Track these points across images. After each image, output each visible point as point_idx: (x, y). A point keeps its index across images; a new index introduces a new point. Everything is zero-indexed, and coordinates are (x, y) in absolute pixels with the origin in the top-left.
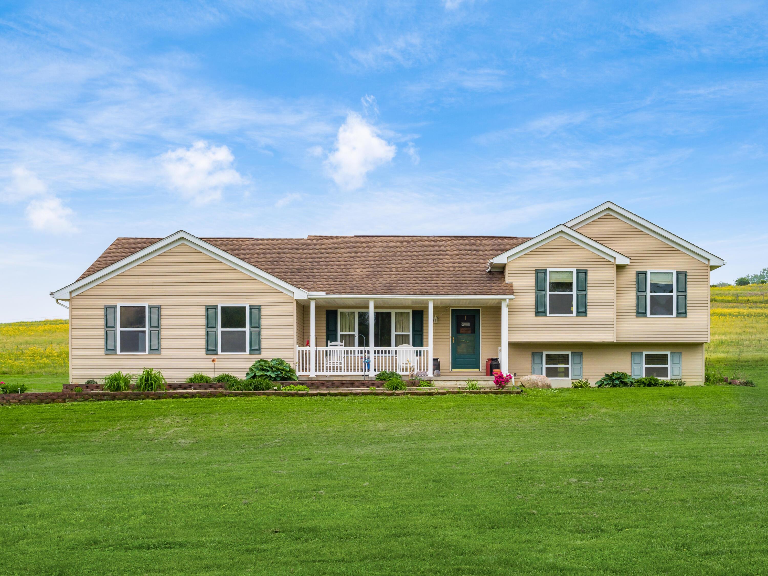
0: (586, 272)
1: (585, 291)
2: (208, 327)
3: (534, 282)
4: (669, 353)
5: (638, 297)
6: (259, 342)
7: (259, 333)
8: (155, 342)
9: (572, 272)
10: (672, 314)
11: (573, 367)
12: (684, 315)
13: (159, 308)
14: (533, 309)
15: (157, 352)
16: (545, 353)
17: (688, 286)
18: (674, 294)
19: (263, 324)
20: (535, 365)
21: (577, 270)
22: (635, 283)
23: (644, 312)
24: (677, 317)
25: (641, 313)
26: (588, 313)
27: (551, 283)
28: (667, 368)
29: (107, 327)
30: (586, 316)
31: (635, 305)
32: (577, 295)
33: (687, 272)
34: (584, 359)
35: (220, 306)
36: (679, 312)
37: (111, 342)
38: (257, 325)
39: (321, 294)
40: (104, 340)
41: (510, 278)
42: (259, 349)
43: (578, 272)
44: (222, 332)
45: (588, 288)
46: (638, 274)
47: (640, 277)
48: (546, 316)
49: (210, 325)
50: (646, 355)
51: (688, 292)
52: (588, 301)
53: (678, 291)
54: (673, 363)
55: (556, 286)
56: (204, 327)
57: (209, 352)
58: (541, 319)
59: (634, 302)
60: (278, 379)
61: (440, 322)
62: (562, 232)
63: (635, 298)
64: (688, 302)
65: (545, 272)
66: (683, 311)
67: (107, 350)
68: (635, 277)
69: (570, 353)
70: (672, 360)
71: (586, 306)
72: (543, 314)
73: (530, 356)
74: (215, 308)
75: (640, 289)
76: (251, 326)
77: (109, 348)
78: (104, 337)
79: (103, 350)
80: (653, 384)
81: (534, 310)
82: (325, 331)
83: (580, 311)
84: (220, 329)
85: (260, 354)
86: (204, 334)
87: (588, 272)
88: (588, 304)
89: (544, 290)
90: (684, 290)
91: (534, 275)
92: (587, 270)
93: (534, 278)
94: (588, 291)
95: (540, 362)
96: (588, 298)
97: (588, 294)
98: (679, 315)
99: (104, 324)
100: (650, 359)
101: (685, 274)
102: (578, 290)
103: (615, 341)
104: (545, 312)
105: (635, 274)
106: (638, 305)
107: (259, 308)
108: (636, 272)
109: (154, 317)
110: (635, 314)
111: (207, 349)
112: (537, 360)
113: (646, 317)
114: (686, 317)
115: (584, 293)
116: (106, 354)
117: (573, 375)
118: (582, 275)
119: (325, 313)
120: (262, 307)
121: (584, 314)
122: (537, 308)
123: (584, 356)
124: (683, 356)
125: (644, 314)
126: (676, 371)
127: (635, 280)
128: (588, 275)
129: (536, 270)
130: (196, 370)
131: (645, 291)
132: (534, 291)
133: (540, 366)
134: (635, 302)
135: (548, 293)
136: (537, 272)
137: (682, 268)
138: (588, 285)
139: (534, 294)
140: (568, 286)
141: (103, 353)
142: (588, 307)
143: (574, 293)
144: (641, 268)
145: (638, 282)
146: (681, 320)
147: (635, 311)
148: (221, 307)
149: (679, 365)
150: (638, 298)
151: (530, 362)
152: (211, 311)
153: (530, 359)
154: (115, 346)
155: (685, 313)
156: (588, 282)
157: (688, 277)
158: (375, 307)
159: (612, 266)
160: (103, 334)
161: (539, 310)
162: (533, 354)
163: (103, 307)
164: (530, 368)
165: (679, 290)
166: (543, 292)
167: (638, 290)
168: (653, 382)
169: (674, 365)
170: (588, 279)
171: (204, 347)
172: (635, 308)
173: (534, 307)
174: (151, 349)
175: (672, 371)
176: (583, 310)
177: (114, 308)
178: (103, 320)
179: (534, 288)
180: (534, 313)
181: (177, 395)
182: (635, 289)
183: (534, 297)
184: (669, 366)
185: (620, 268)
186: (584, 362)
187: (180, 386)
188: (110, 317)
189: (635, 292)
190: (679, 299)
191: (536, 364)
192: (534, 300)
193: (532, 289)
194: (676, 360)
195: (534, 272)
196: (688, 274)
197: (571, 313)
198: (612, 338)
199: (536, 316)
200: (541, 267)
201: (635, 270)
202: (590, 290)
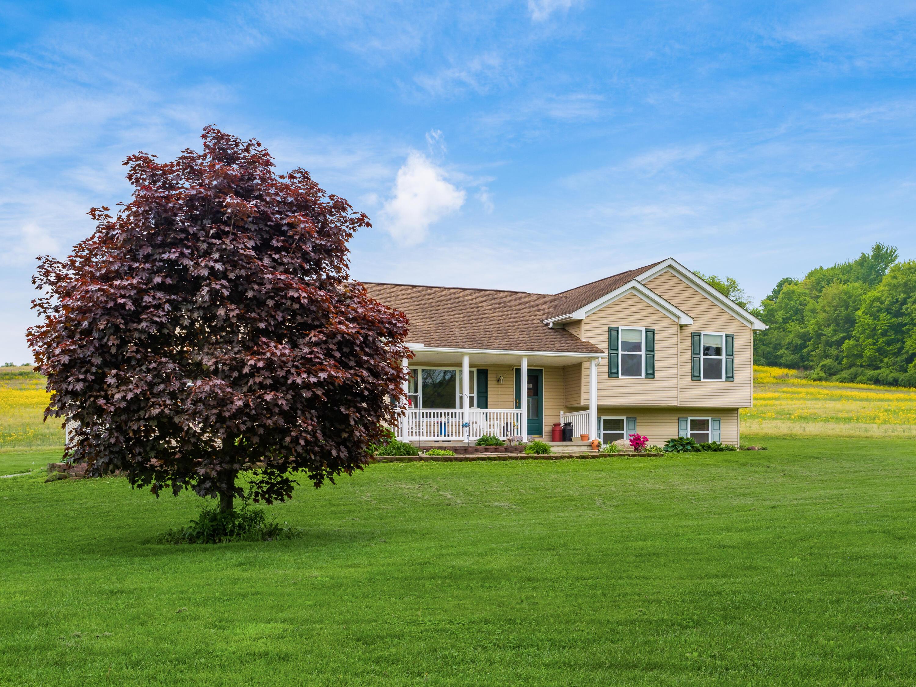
0: (653, 332)
1: (652, 351)
3: (607, 340)
4: (710, 418)
5: (693, 359)
9: (641, 331)
10: (720, 377)
11: (628, 433)
12: (731, 379)
14: (606, 369)
16: (602, 418)
17: (735, 350)
18: (723, 357)
21: (646, 329)
22: (690, 345)
23: (698, 375)
24: (725, 381)
25: (695, 377)
26: (656, 375)
27: (623, 342)
28: (708, 434)
30: (654, 378)
31: (690, 367)
32: (646, 355)
36: (728, 376)
39: (419, 347)
41: (586, 335)
43: (647, 331)
45: (655, 349)
46: (693, 335)
47: (695, 339)
48: (618, 377)
50: (691, 421)
51: (735, 356)
52: (656, 362)
53: (726, 354)
54: (713, 429)
55: (627, 345)
58: (613, 380)
61: (504, 382)
62: (633, 288)
63: (690, 361)
64: (735, 366)
65: (617, 330)
66: (731, 375)
68: (690, 338)
69: (624, 418)
70: (713, 426)
71: (653, 368)
72: (615, 375)
75: (695, 352)
81: (607, 371)
83: (648, 372)
87: (656, 332)
88: (656, 365)
89: (617, 349)
90: (731, 354)
91: (607, 333)
92: (654, 330)
93: (607, 336)
94: (656, 352)
95: (599, 428)
96: (656, 359)
97: (656, 355)
98: (727, 379)
100: (695, 425)
101: (732, 337)
102: (647, 350)
103: (679, 405)
104: (617, 373)
105: (690, 335)
106: (693, 368)
110: (690, 377)
113: (700, 380)
114: (733, 381)
115: (652, 353)
118: (650, 334)
121: (652, 376)
122: (610, 368)
123: (637, 421)
124: (722, 421)
125: (698, 378)
126: (717, 437)
127: (690, 341)
128: (656, 335)
129: (609, 327)
131: (699, 354)
132: (608, 350)
133: (599, 432)
134: (690, 364)
135: (620, 352)
136: (610, 329)
137: (730, 332)
138: (656, 345)
139: (608, 354)
140: (637, 346)
142: (656, 369)
143: (643, 353)
144: (696, 330)
145: (693, 344)
146: (728, 384)
147: (690, 374)
149: (718, 431)
150: (693, 361)
155: (733, 377)
156: (656, 342)
157: (735, 340)
159: (676, 326)
161: (612, 371)
165: (728, 354)
166: (616, 352)
167: (693, 353)
169: (714, 431)
170: (656, 339)
172: (690, 371)
173: (607, 367)
175: (713, 435)
176: (651, 372)
179: (608, 347)
180: (607, 374)
182: (690, 351)
183: (608, 357)
184: (710, 432)
185: (682, 328)
186: (638, 427)
189: (690, 354)
190: (727, 363)
192: (608, 360)
194: (716, 425)
195: (607, 330)
196: (735, 337)
197: (641, 375)
198: (676, 402)
199: (609, 377)
200: (613, 325)
201: (691, 332)
202: (657, 350)
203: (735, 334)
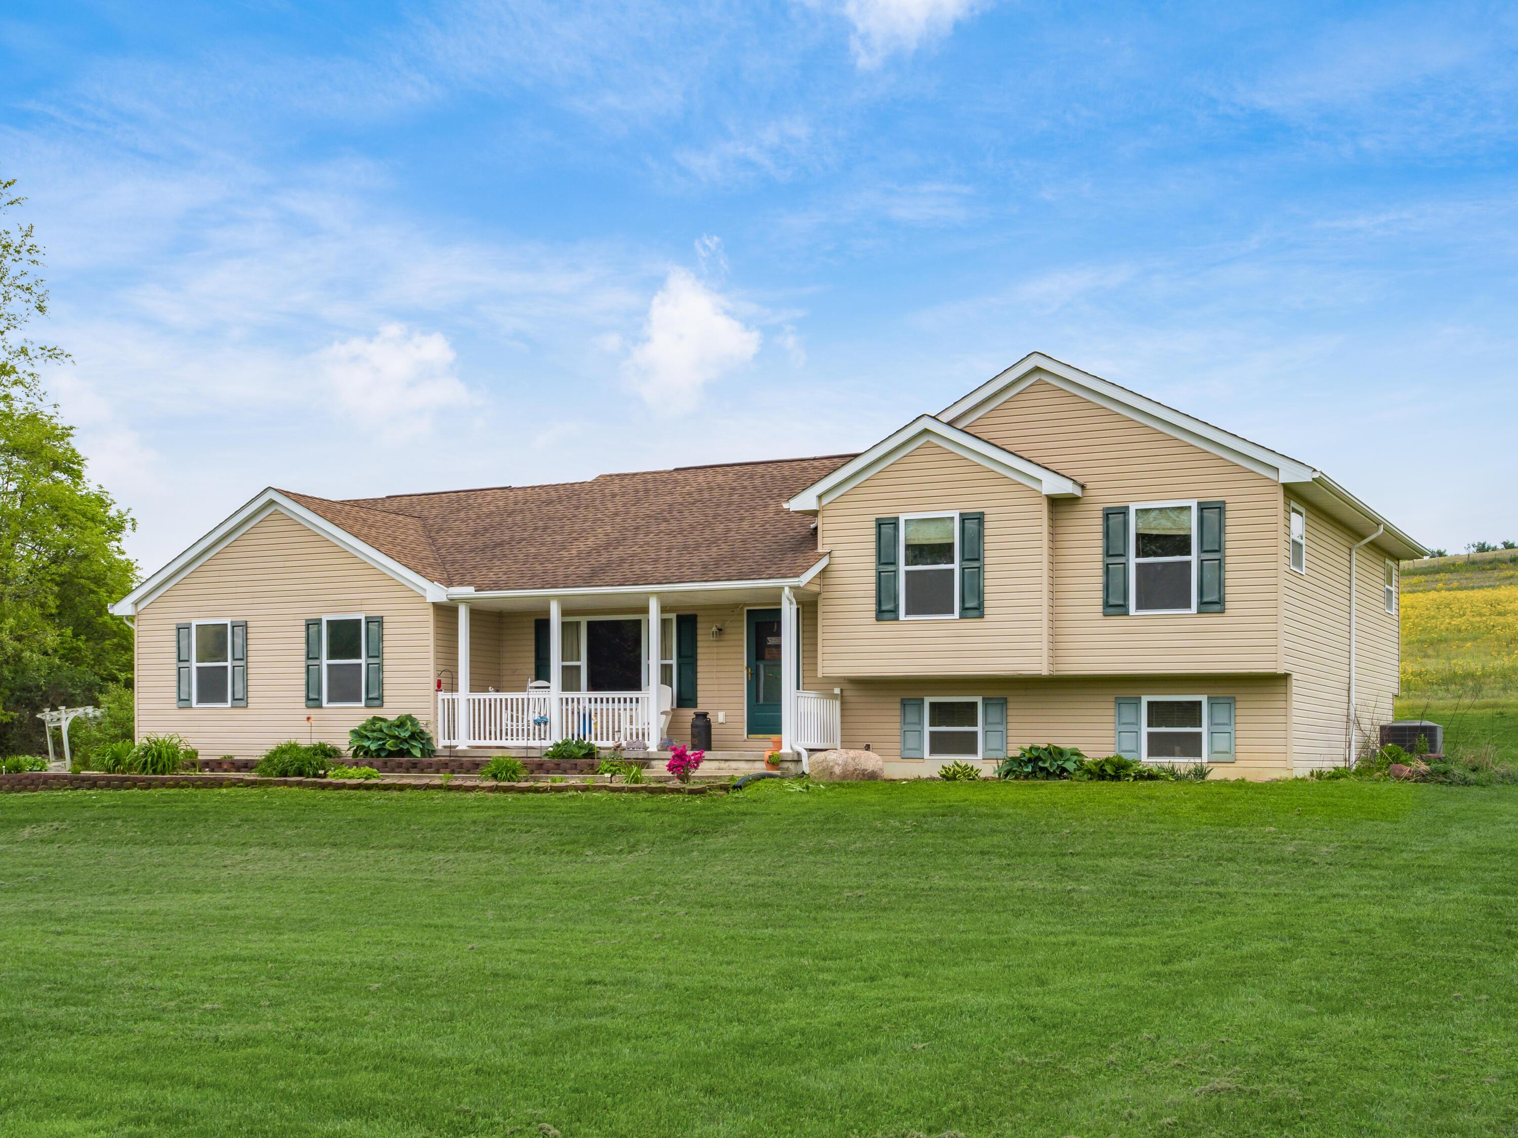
0: (980, 518)
1: (978, 560)
2: (308, 658)
3: (874, 545)
4: (1203, 699)
5: (1108, 568)
6: (381, 684)
7: (380, 668)
8: (239, 686)
9: (952, 519)
10: (1188, 606)
11: (986, 732)
12: (1217, 607)
13: (245, 626)
14: (871, 605)
15: (243, 703)
16: (928, 700)
17: (1227, 537)
18: (1193, 558)
19: (385, 650)
20: (906, 728)
21: (961, 514)
22: (1100, 536)
23: (1121, 602)
24: (1199, 612)
25: (1115, 607)
26: (987, 611)
27: (908, 547)
28: (1199, 735)
29: (180, 661)
30: (982, 616)
31: (1100, 587)
32: (963, 570)
33: (1224, 502)
34: (1010, 712)
35: (325, 618)
36: (1205, 600)
37: (184, 688)
38: (377, 654)
39: (468, 591)
40: (175, 684)
41: (827, 541)
42: (380, 698)
43: (964, 518)
44: (329, 666)
45: (987, 554)
46: (1108, 514)
47: (1111, 522)
48: (897, 619)
49: (312, 655)
50: (1150, 704)
51: (1228, 552)
52: (985, 582)
53: (1202, 550)
54: (1212, 723)
55: (918, 552)
56: (303, 658)
57: (311, 703)
58: (888, 626)
59: (1097, 582)
60: (383, 754)
61: (726, 637)
62: (926, 431)
63: (1100, 572)
64: (1230, 575)
65: (895, 522)
66: (1215, 598)
67: (180, 700)
68: (1100, 521)
69: (979, 700)
70: (1212, 716)
71: (980, 594)
72: (891, 615)
73: (898, 706)
74: (318, 622)
75: (1112, 550)
76: (368, 656)
77: (182, 697)
78: (175, 678)
79: (175, 700)
80: (1110, 775)
81: (873, 607)
82: (533, 660)
83: (967, 605)
84: (325, 662)
85: (381, 706)
86: (304, 670)
87: (987, 518)
88: (987, 590)
89: (894, 563)
90: (1217, 548)
91: (873, 531)
92: (983, 514)
93: (873, 538)
94: (987, 561)
95: (917, 721)
96: (985, 575)
97: (987, 568)
98: (1205, 606)
99: (175, 655)
100: (1158, 713)
101: (1220, 508)
102: (963, 559)
103: (1045, 672)
104: (895, 611)
105: (1100, 514)
106: (1107, 588)
107: (380, 621)
108: (1104, 509)
109: (239, 641)
110: (1100, 608)
111: (308, 699)
112: (911, 717)
113: (1126, 613)
114: (1222, 611)
115: (976, 564)
116: (180, 708)
117: (986, 749)
118: (971, 525)
119: (533, 625)
120: (385, 619)
121: (976, 613)
122: (879, 603)
123: (1010, 705)
124: (1238, 705)
125: (1121, 609)
126: (1222, 742)
127: (1100, 529)
128: (987, 525)
129: (877, 519)
130: (287, 735)
131: (1124, 555)
132: (873, 566)
133: (917, 728)
134: (1099, 580)
135: (903, 568)
136: (880, 523)
137: (1213, 495)
138: (987, 546)
139: (873, 573)
140: (943, 551)
141: (175, 706)
142: (987, 597)
143: (956, 566)
144: (1115, 501)
145: (1107, 534)
146: (1209, 619)
147: (1100, 601)
148: (328, 621)
149: (1227, 728)
150: (1107, 571)
151: (898, 719)
152: (313, 629)
153: (898, 712)
154: (190, 694)
155: (1222, 601)
156: (987, 539)
157: (1228, 515)
158: (565, 613)
159: (1038, 500)
160: (175, 672)
161: (884, 608)
162: (904, 703)
163: (174, 627)
164: (897, 732)
165: (1205, 548)
166: (892, 568)
167: (1108, 554)
168: (1109, 769)
169: (1216, 729)
170: (987, 532)
171: (304, 694)
172: (1100, 594)
173: (873, 600)
174: (234, 699)
175: (1211, 743)
176: (973, 604)
177: (188, 627)
178: (175, 650)
179: (873, 559)
180: (873, 614)
181: (171, 783)
182: (1100, 550)
183: (873, 580)
184: (1204, 730)
185: (1057, 503)
186: (1010, 719)
187: (247, 765)
188: (183, 643)
189: (1100, 558)
190: (1205, 569)
191: (909, 723)
192: (873, 587)
193: (870, 562)
194: (1222, 715)
195: (873, 524)
196: (1228, 507)
197: (952, 612)
198: (1037, 667)
199: (878, 619)
200: (886, 513)
201: (1101, 507)
202: (991, 556)
203: (1227, 500)
